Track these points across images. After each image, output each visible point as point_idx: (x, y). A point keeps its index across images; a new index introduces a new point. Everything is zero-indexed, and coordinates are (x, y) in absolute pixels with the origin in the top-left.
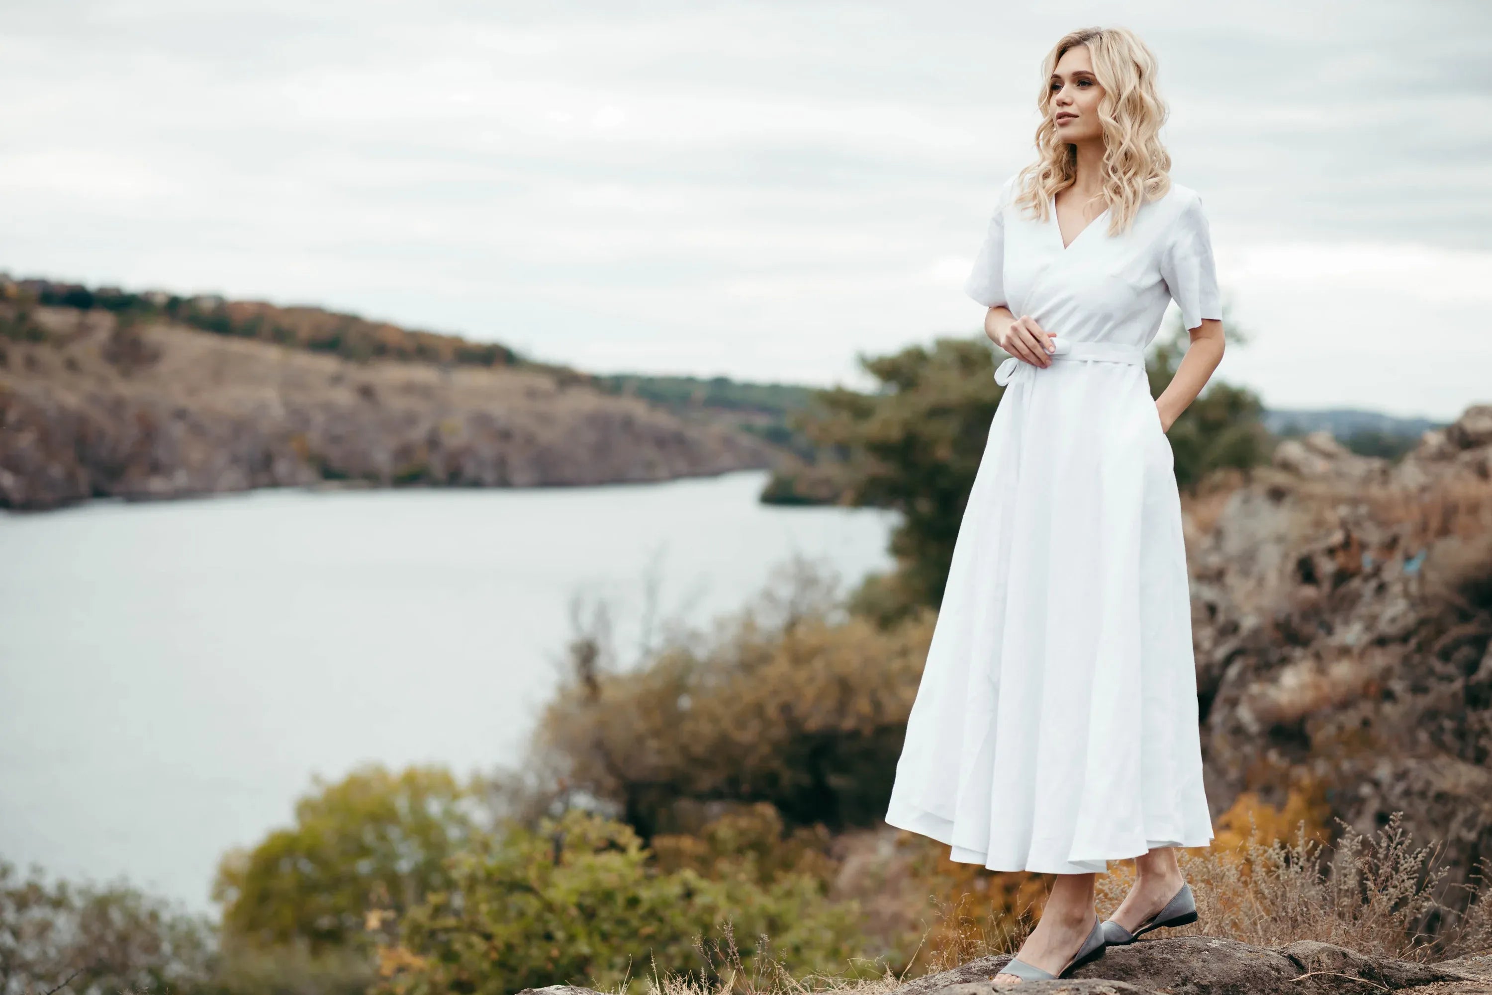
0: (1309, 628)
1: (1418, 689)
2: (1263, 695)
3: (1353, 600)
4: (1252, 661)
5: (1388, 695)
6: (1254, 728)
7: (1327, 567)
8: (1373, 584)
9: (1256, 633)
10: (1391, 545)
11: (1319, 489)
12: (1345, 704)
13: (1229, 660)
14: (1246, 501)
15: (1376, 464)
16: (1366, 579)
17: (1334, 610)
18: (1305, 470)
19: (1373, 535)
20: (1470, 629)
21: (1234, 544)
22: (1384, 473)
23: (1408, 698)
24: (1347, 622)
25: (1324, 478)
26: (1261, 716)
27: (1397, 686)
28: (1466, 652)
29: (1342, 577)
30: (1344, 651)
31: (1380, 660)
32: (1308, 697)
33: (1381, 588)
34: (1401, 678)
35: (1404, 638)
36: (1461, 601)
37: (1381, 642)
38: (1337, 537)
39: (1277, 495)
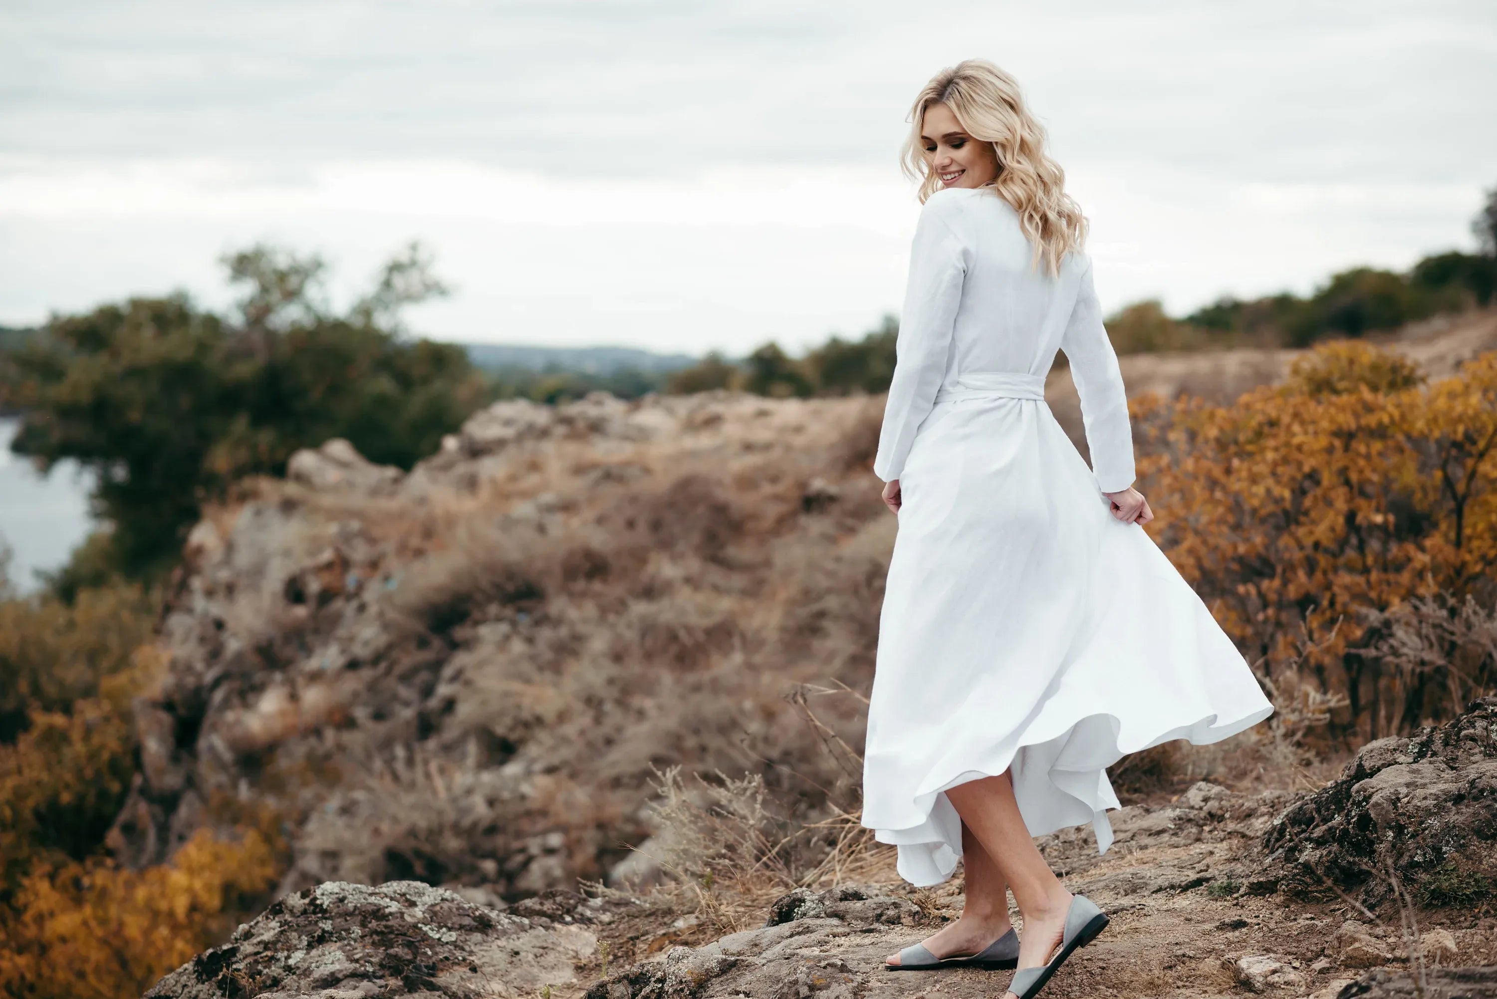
0: (288, 652)
1: (379, 716)
2: (238, 722)
3: (336, 620)
4: (236, 684)
5: (348, 723)
6: (228, 756)
7: (314, 586)
8: (354, 604)
9: (239, 657)
10: (374, 565)
11: (327, 501)
12: (316, 731)
13: (217, 683)
14: (258, 513)
15: (391, 472)
16: (349, 597)
17: (317, 631)
18: (317, 480)
19: (360, 552)
20: (426, 655)
21: (243, 559)
22: (396, 481)
23: (370, 725)
24: (325, 644)
25: (335, 489)
26: (234, 745)
27: (361, 713)
28: (424, 676)
29: (326, 596)
30: (315, 677)
31: (352, 683)
32: (278, 726)
33: (362, 608)
34: (365, 704)
35: (376, 660)
36: (419, 627)
37: (353, 665)
38: (327, 555)
39: (289, 506)
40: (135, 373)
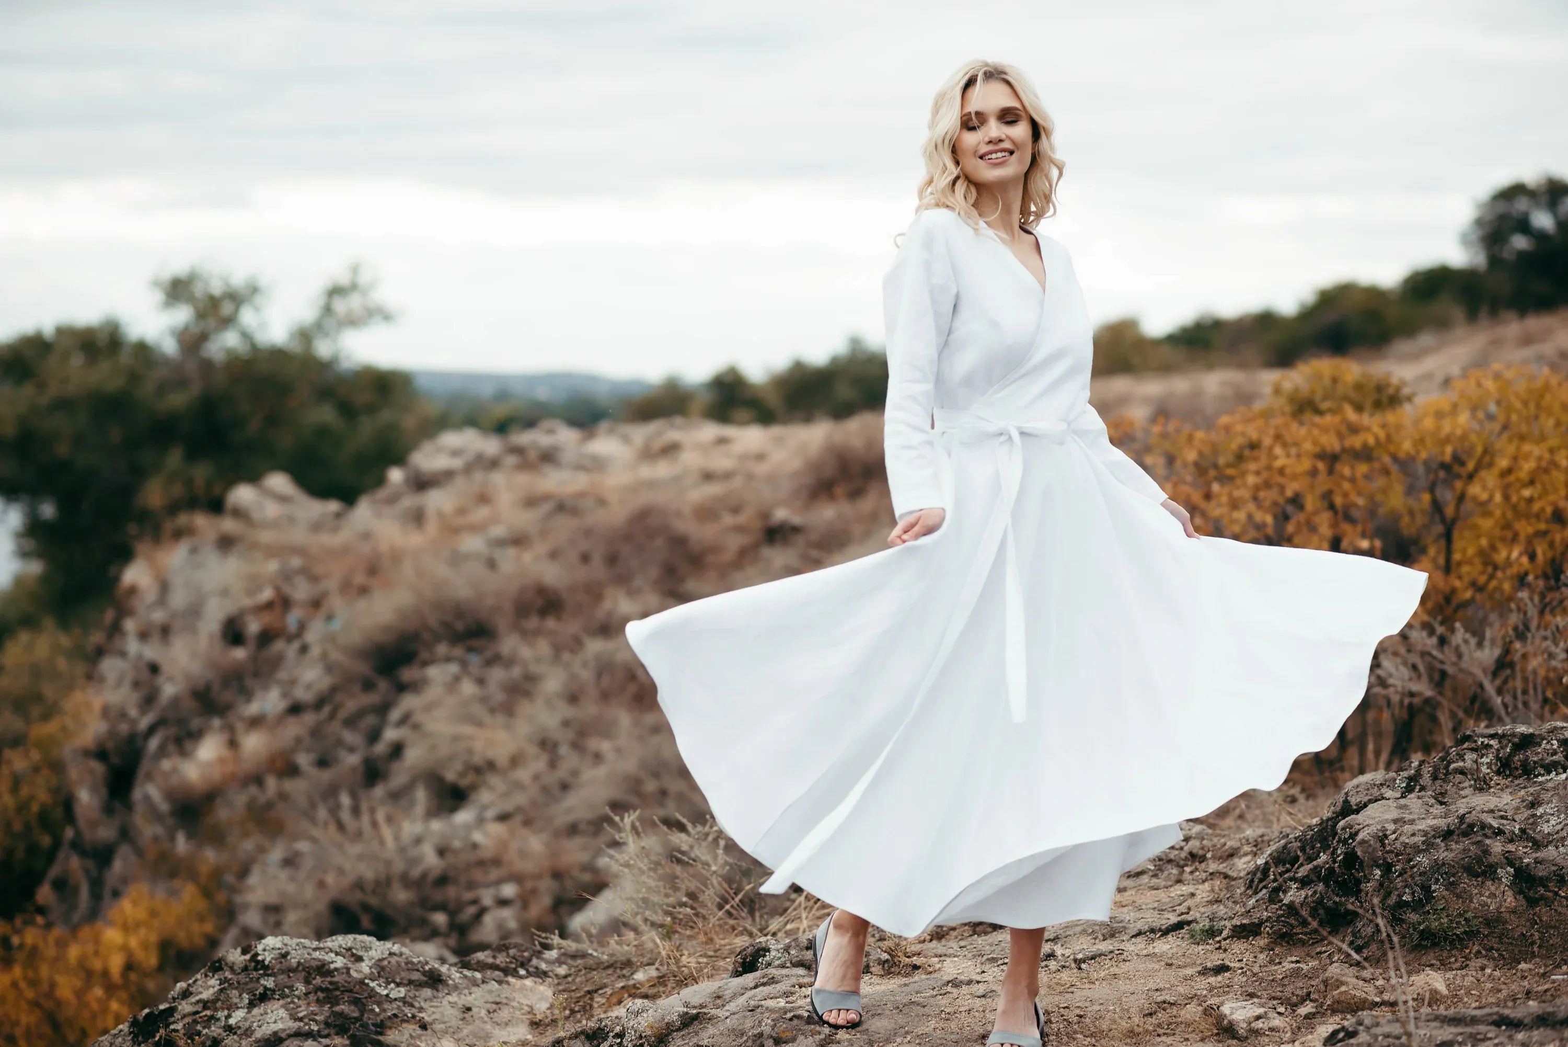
0: (227, 696)
1: (323, 763)
2: (175, 770)
3: (277, 662)
4: (172, 731)
5: (291, 770)
6: (164, 807)
7: (253, 627)
8: (296, 645)
9: (175, 701)
10: (316, 604)
11: (266, 537)
12: (258, 780)
13: (152, 730)
14: (194, 551)
15: (333, 506)
16: (291, 638)
17: (256, 674)
18: (256, 515)
19: (301, 591)
20: (371, 699)
21: (179, 599)
22: (338, 515)
23: (313, 771)
24: (266, 688)
25: (274, 524)
26: (170, 795)
27: (304, 760)
28: (370, 720)
29: (266, 637)
30: (256, 722)
31: (294, 729)
32: (217, 774)
33: (304, 649)
34: (308, 751)
35: (319, 704)
37: (295, 709)
38: (267, 594)
39: (226, 543)
40: (63, 404)
